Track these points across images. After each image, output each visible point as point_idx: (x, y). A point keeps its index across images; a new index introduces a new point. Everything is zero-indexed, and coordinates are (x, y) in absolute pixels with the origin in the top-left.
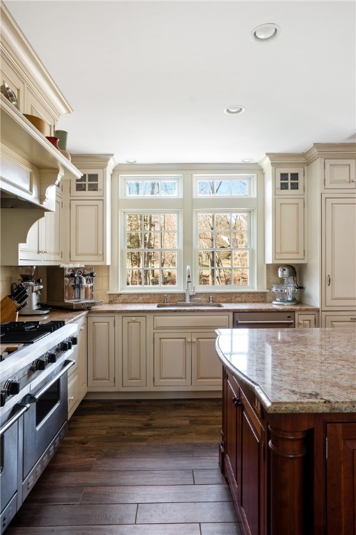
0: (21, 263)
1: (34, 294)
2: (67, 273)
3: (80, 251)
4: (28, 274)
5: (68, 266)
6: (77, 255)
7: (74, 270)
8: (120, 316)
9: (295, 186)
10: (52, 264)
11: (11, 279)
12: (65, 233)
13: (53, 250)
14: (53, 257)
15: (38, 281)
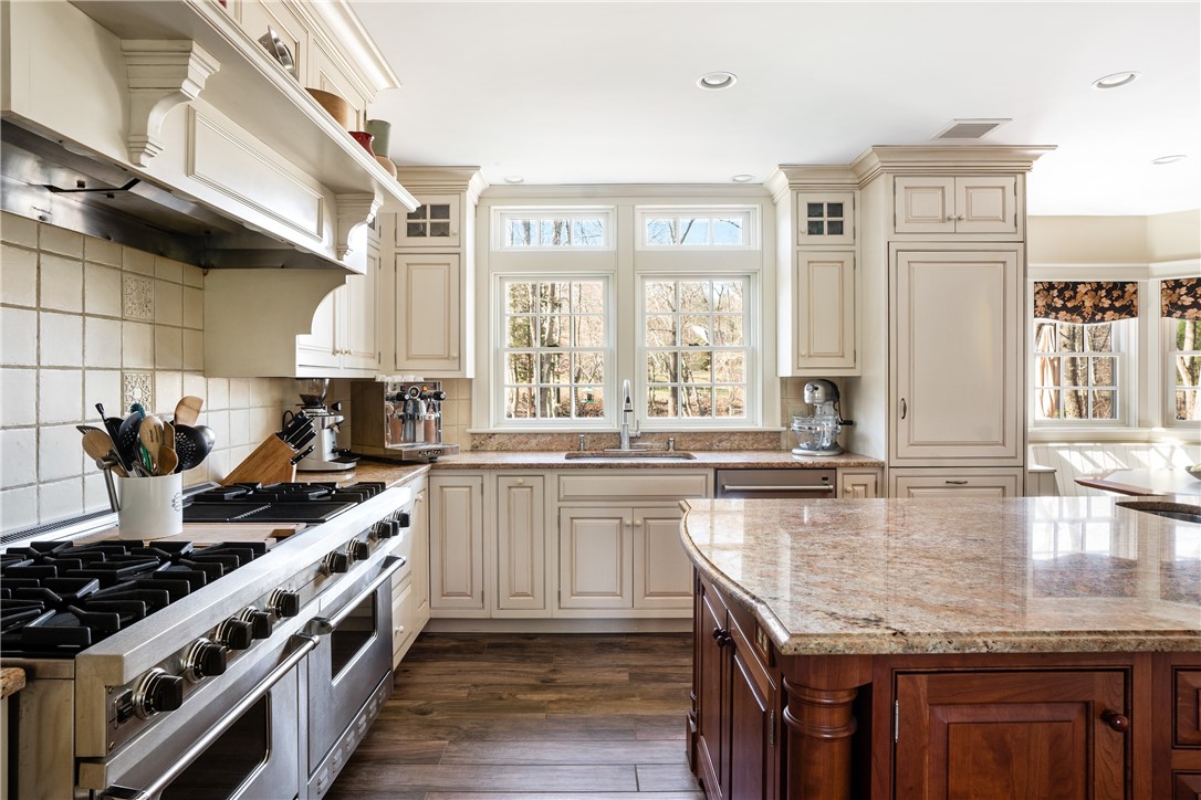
0: (300, 373)
1: (326, 432)
2: (390, 392)
3: (414, 351)
4: (314, 395)
5: (391, 379)
6: (408, 358)
7: (404, 387)
8: (494, 474)
9: (837, 229)
10: (361, 375)
11: (282, 402)
13: (362, 349)
14: (362, 363)
15: (334, 407)
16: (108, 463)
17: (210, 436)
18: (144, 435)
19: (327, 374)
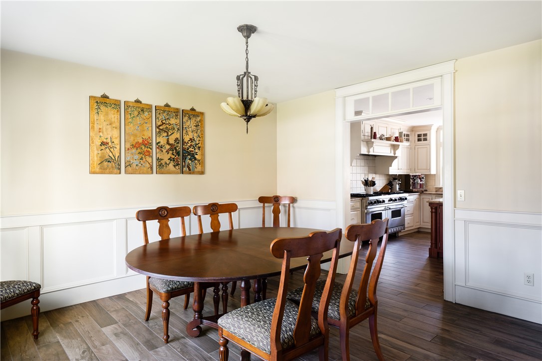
0: (390, 173)
1: (397, 185)
2: (412, 177)
3: (419, 168)
4: (395, 177)
5: (411, 174)
6: (418, 169)
7: (415, 176)
8: (435, 196)
10: (405, 174)
11: (389, 179)
12: (413, 158)
13: (405, 168)
14: (405, 171)
15: (399, 180)
16: (365, 185)
17: (376, 182)
18: (368, 182)
19: (398, 174)
